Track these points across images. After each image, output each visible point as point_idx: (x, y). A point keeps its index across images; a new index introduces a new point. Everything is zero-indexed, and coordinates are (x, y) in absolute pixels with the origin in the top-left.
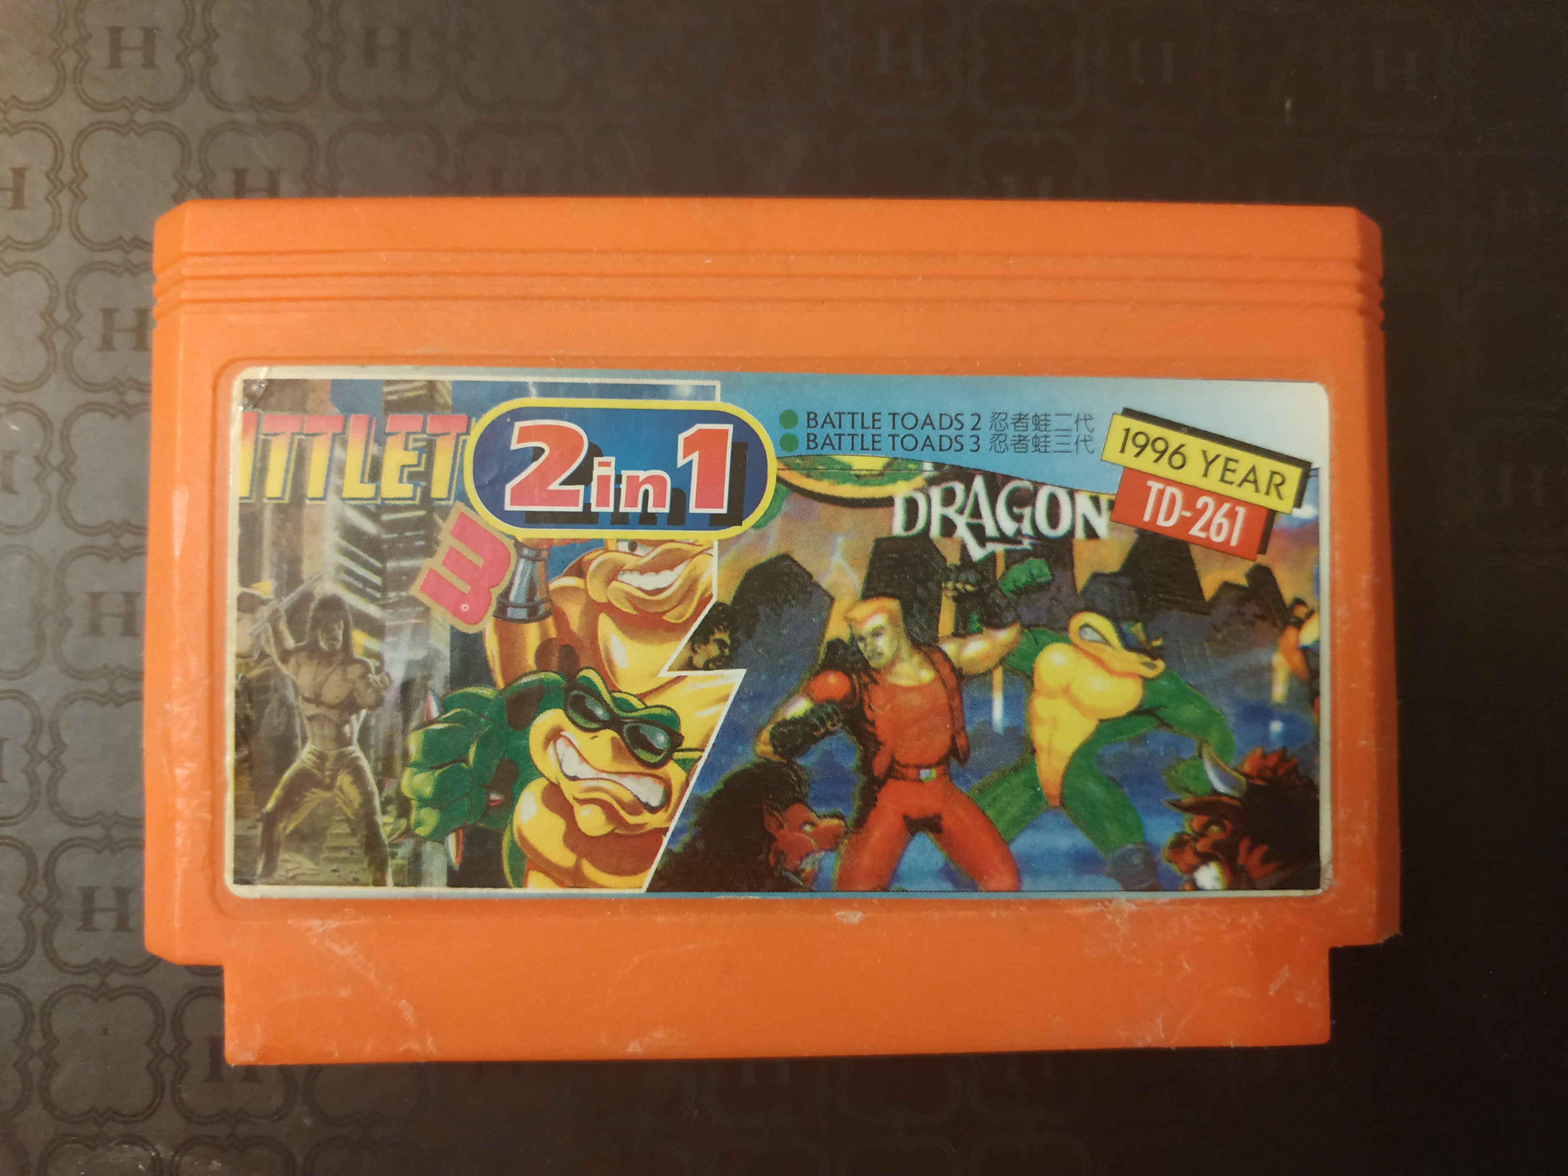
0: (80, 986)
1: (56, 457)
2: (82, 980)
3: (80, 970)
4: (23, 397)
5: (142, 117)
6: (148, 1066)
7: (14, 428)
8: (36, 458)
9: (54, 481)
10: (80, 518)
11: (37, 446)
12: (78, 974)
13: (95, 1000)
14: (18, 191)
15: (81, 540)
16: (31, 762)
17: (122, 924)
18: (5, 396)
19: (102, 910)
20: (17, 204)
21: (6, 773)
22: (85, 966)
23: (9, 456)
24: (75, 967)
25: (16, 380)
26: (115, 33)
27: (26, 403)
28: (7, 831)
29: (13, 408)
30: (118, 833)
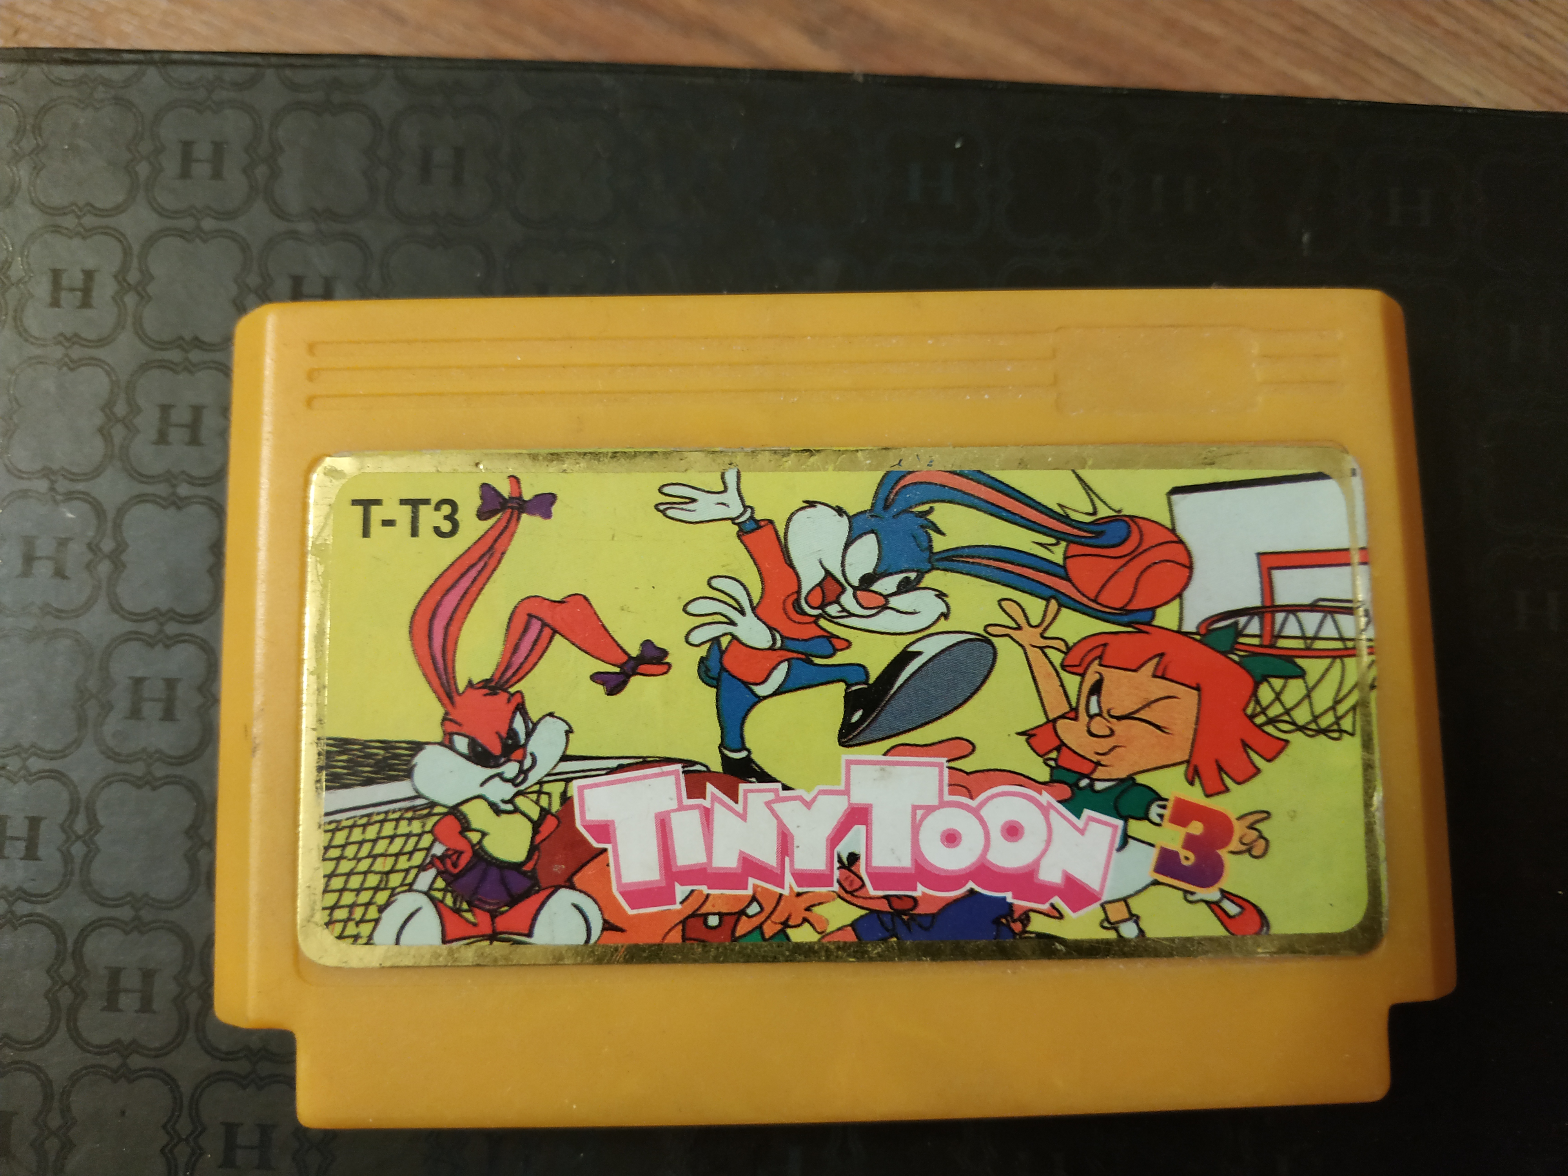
0: (101, 1066)
1: (108, 545)
2: (103, 1060)
3: (102, 1050)
4: (80, 487)
6: (162, 1151)
7: (70, 515)
8: (89, 546)
9: (104, 568)
10: (129, 605)
11: (91, 533)
12: (100, 1054)
13: (115, 1081)
14: (87, 292)
15: (127, 626)
16: (66, 841)
17: (146, 1005)
18: (63, 485)
19: (127, 991)
20: (86, 303)
21: (42, 852)
22: (107, 1047)
23: (63, 543)
24: (97, 1047)
25: (75, 470)
26: (187, 146)
27: (83, 493)
28: (39, 909)
29: (70, 496)
30: (147, 915)
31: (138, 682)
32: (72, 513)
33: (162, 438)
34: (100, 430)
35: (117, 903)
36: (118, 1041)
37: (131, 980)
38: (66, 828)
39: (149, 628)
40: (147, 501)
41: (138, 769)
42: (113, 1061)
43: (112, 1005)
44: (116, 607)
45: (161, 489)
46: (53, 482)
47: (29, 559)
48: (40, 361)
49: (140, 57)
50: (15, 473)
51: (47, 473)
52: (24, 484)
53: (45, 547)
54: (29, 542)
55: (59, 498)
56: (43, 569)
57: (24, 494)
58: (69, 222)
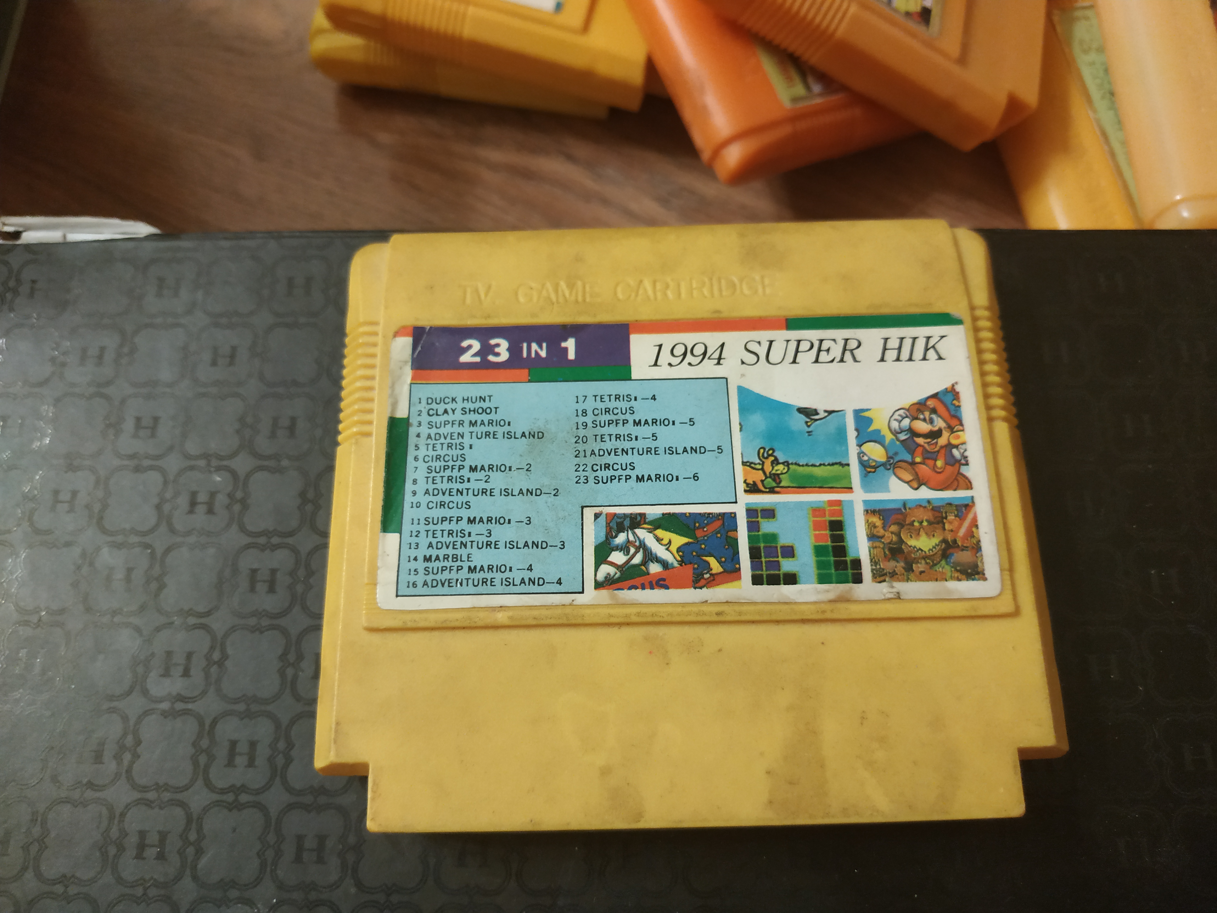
0: (221, 801)
1: (239, 495)
2: (224, 797)
3: (223, 791)
4: (225, 463)
6: (258, 854)
7: (218, 479)
8: (229, 495)
9: (237, 508)
10: (250, 528)
11: (230, 488)
12: (222, 793)
13: (230, 810)
14: (232, 357)
15: (250, 540)
16: (207, 665)
17: (251, 764)
18: (214, 463)
19: (241, 754)
20: (231, 363)
21: (192, 672)
22: (226, 789)
23: (213, 495)
24: (221, 789)
25: (222, 454)
26: (291, 279)
27: (226, 466)
28: (190, 706)
29: (219, 469)
30: (254, 708)
31: (254, 571)
33: (273, 435)
34: (238, 432)
35: (236, 701)
36: (233, 786)
38: (208, 657)
39: (262, 540)
40: (262, 470)
41: (253, 621)
42: (230, 797)
43: (230, 763)
44: (243, 529)
45: (271, 463)
46: (209, 461)
47: (193, 504)
48: (204, 395)
50: (187, 457)
51: (206, 456)
52: (193, 463)
53: (202, 497)
54: (194, 494)
55: (212, 469)
56: (201, 509)
58: (224, 321)
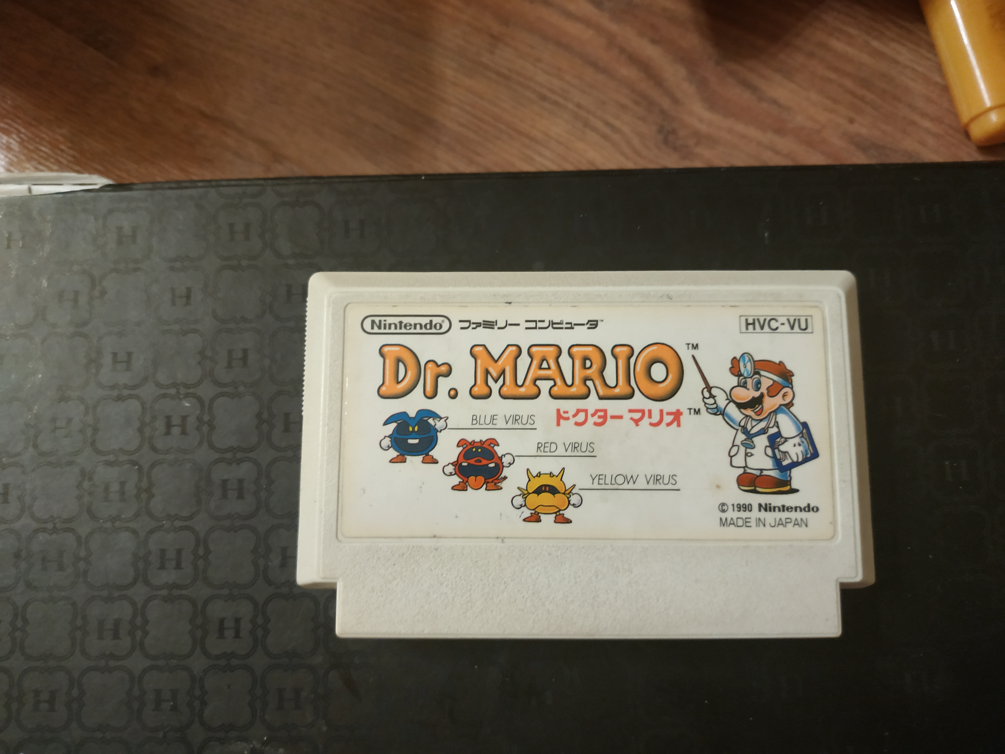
0: (217, 665)
1: (206, 418)
2: (218, 662)
4: (191, 391)
5: (244, 263)
6: (249, 703)
7: (187, 405)
8: (197, 418)
9: (205, 428)
10: (217, 445)
11: (198, 412)
12: (217, 659)
13: (225, 672)
14: (188, 297)
16: (195, 559)
19: (228, 629)
20: (188, 303)
21: (183, 565)
22: (220, 656)
23: (184, 418)
24: (215, 656)
25: (188, 383)
26: (231, 225)
27: (192, 394)
28: (184, 592)
29: (187, 396)
30: (236, 592)
31: (225, 482)
32: (188, 403)
33: (230, 366)
34: (199, 363)
35: (221, 587)
36: (225, 653)
37: (230, 623)
38: (194, 553)
39: (229, 455)
40: (223, 396)
41: (227, 523)
42: (223, 662)
43: (221, 636)
44: (212, 446)
45: (230, 390)
46: (178, 389)
47: (169, 426)
48: (167, 332)
49: (206, 184)
51: (175, 385)
52: (165, 391)
53: (176, 420)
54: (168, 418)
55: (182, 396)
56: (176, 431)
57: (164, 396)
58: (178, 265)
